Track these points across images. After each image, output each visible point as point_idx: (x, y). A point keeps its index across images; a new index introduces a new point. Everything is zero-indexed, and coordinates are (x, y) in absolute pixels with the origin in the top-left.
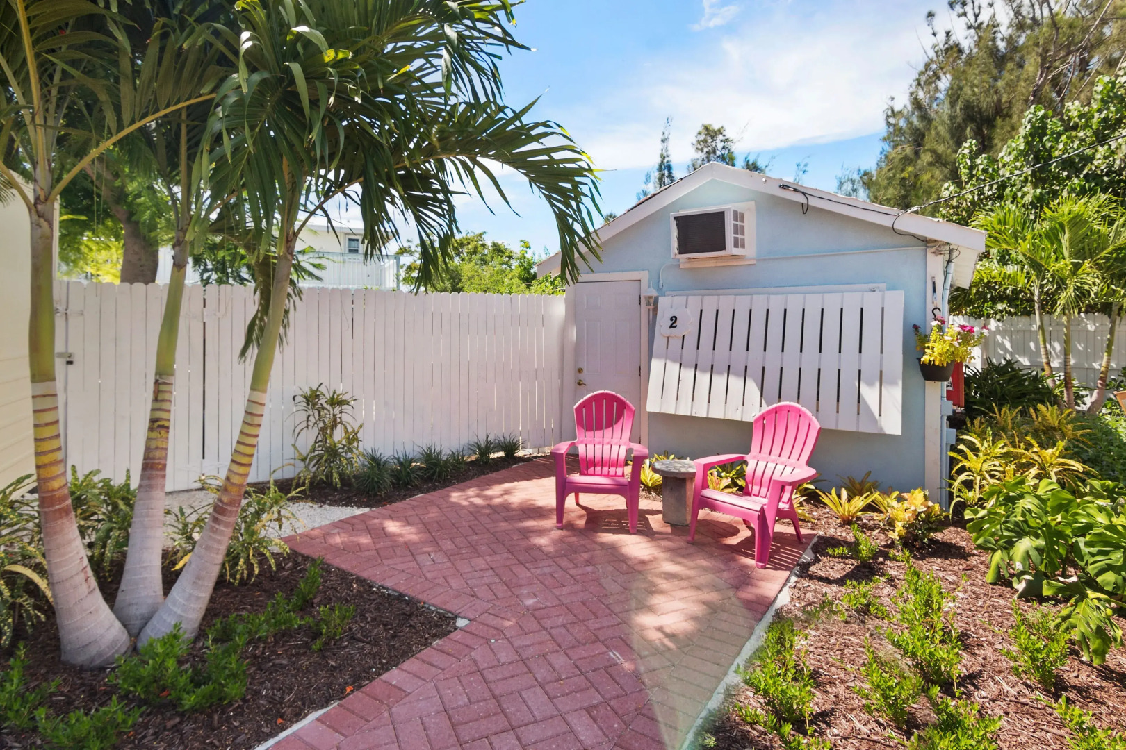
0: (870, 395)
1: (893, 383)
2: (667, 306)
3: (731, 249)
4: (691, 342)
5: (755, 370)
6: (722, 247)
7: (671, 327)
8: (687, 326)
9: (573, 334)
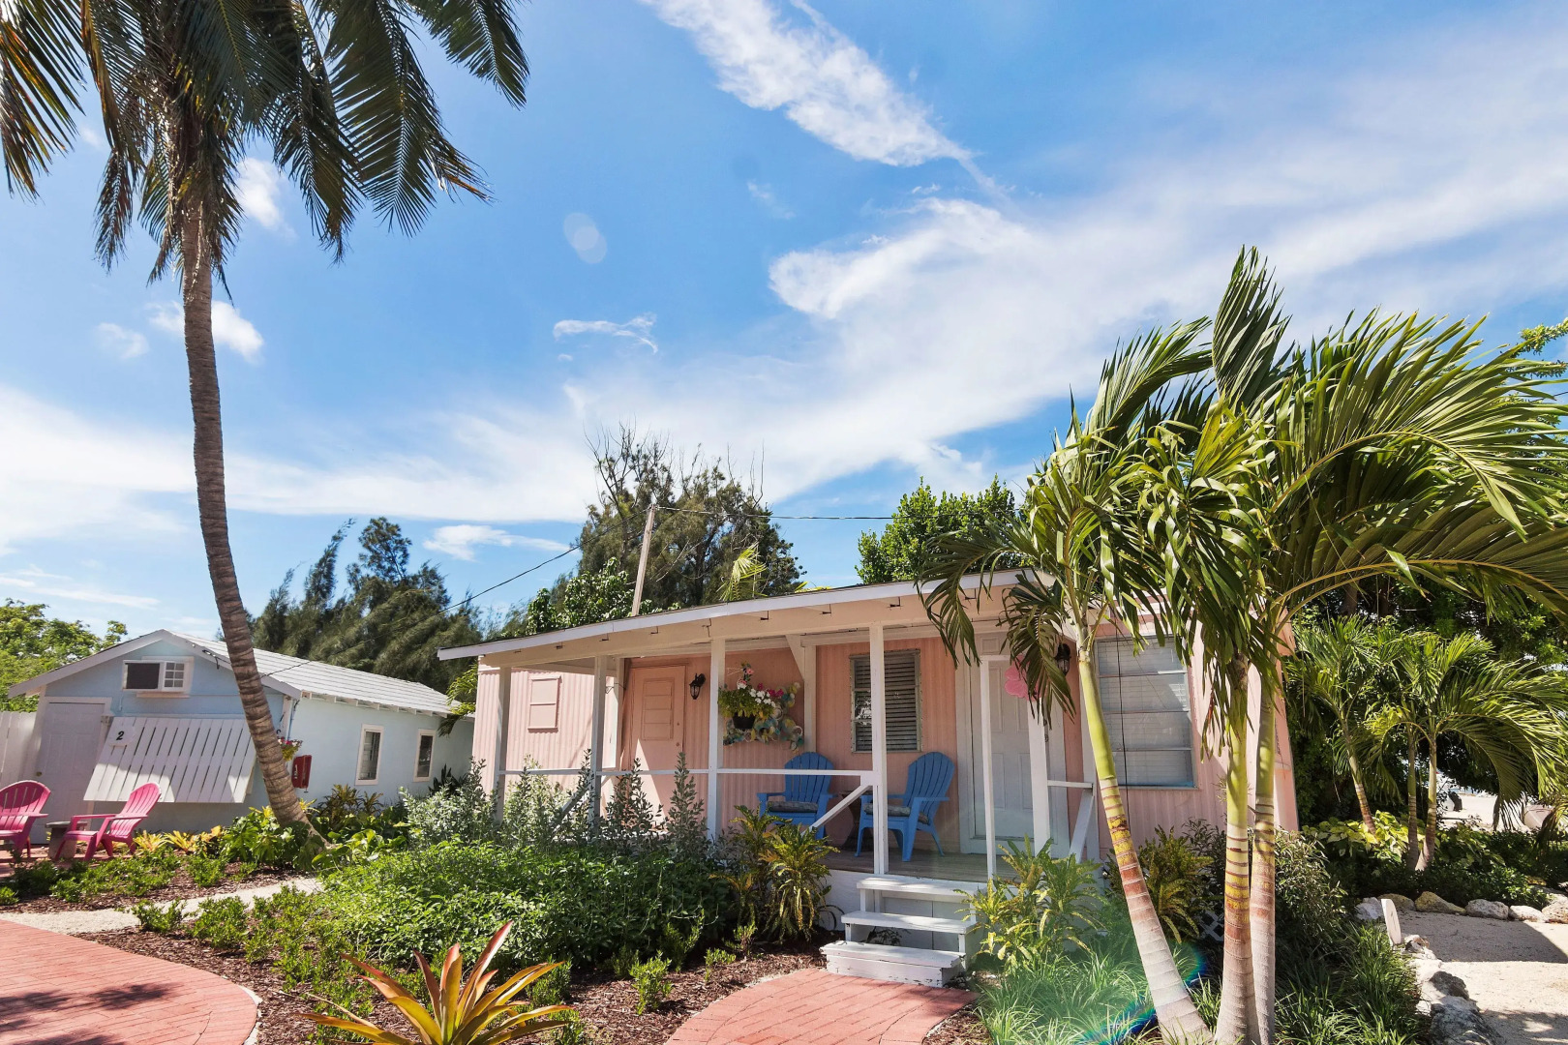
0: (232, 781)
1: (244, 776)
2: (118, 724)
3: (162, 687)
4: (130, 751)
5: (169, 770)
6: (156, 686)
7: (119, 739)
8: (130, 739)
9: (38, 744)
